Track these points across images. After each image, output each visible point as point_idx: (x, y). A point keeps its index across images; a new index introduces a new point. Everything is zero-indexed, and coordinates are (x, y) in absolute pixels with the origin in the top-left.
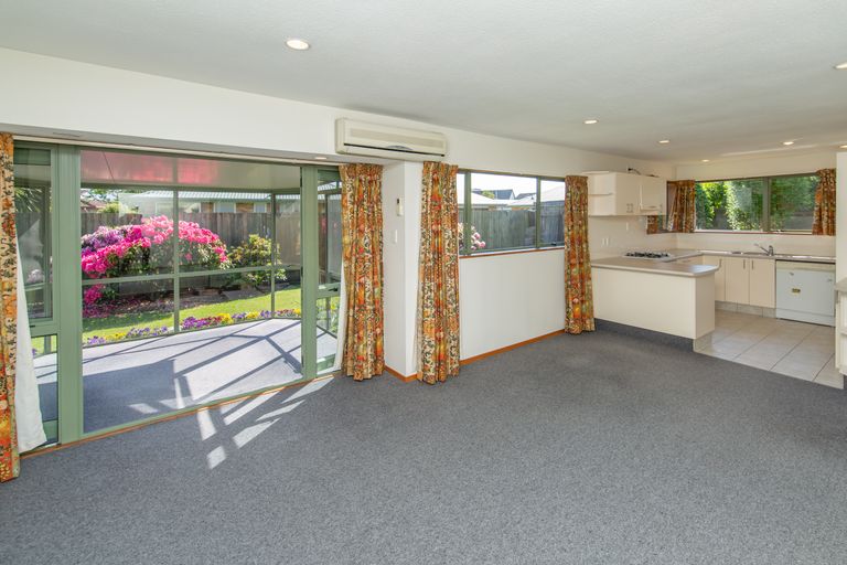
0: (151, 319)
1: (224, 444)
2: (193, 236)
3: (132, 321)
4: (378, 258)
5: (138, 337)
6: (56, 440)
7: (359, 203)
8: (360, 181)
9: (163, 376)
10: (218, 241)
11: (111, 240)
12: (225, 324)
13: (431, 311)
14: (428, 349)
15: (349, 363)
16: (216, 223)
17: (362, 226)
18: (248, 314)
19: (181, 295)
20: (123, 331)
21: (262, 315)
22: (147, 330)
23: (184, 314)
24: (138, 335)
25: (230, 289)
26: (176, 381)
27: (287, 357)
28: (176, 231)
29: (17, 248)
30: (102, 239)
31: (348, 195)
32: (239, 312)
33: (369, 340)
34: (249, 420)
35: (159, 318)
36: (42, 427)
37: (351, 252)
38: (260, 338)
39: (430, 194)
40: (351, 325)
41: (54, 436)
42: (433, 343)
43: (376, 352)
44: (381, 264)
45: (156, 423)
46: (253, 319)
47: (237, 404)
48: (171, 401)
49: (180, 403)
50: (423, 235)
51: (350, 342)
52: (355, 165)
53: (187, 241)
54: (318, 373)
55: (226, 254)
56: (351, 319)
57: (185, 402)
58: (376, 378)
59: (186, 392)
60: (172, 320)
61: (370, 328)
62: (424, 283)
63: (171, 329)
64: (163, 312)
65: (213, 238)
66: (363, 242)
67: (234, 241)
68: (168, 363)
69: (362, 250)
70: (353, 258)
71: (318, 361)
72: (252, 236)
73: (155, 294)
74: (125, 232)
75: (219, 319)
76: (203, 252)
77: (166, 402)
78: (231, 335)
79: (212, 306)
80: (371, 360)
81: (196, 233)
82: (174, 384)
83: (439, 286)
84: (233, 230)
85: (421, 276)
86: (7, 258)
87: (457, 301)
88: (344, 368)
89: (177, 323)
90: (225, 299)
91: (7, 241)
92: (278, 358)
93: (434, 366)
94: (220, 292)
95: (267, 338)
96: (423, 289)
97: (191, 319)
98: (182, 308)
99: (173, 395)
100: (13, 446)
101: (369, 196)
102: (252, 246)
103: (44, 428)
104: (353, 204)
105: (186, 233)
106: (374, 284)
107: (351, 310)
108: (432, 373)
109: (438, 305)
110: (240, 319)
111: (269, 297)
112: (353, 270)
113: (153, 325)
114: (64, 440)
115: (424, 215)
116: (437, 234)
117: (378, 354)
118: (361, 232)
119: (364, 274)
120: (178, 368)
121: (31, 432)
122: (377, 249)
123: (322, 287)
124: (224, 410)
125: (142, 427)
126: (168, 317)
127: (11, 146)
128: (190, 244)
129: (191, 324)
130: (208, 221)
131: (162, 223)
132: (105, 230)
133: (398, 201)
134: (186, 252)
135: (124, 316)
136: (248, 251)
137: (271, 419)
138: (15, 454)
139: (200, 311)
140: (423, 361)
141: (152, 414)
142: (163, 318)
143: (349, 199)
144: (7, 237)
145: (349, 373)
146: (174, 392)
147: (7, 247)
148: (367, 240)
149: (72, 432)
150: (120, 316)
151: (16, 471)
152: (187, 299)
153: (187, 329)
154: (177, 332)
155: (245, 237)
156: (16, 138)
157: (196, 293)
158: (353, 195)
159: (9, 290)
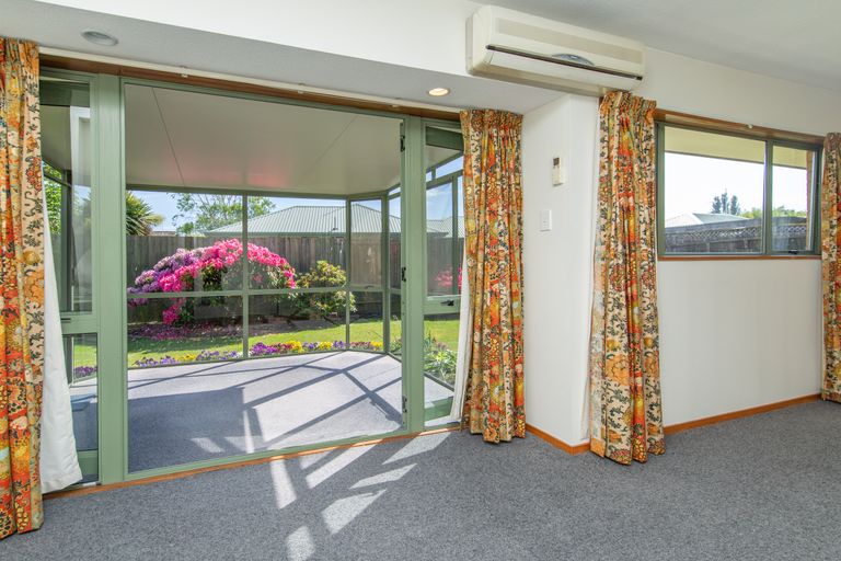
0: (221, 344)
1: (307, 522)
2: (263, 257)
3: (205, 344)
4: (517, 255)
5: (208, 360)
6: (95, 477)
7: (488, 169)
8: (491, 137)
9: (231, 408)
10: (286, 264)
11: (188, 262)
12: (295, 353)
13: (620, 340)
14: (616, 404)
15: (474, 413)
16: (284, 248)
17: (494, 205)
18: (320, 344)
19: (250, 322)
20: (194, 354)
21: (335, 345)
22: (217, 353)
23: (253, 341)
24: (208, 358)
25: (298, 319)
26: (245, 413)
27: (373, 397)
28: (245, 251)
29: (45, 205)
30: (178, 260)
31: (474, 158)
32: (310, 342)
33: (507, 381)
34: (339, 487)
35: (229, 343)
36: (76, 459)
37: (477, 245)
38: (336, 372)
39: (615, 143)
40: (476, 356)
41: (91, 471)
42: (625, 394)
43: (515, 401)
44: (521, 265)
45: (216, 470)
46: (325, 350)
47: (320, 456)
48: (237, 438)
49: (249, 445)
50: (604, 213)
51: (475, 381)
52: (483, 112)
53: (257, 263)
54: (427, 424)
55: (295, 279)
56: (476, 346)
57: (255, 443)
58: (518, 441)
59: (256, 430)
60: (241, 346)
61: (507, 361)
62: (606, 293)
63: (240, 354)
64: (235, 338)
65: (282, 261)
66: (497, 229)
67: (302, 268)
68: (236, 391)
69: (495, 242)
70: (480, 255)
71: (426, 406)
72: (319, 262)
73: (227, 319)
74: (200, 254)
75: (289, 346)
76: (272, 275)
77: (232, 439)
78: (303, 366)
79: (281, 335)
80: (509, 412)
81: (266, 255)
82: (242, 417)
83: (630, 300)
84: (300, 255)
85: (600, 280)
86: (32, 219)
87: (655, 329)
88: (466, 422)
89: (245, 349)
90: (294, 329)
91: (32, 196)
92: (362, 398)
93: (628, 434)
94: (289, 322)
95: (345, 371)
96: (605, 304)
97: (260, 345)
98: (251, 335)
99: (241, 433)
100: (33, 484)
101: (504, 160)
102: (320, 273)
103: (80, 461)
104: (480, 171)
105: (256, 254)
106: (512, 294)
107: (477, 333)
108: (624, 445)
109: (631, 331)
110: (312, 349)
111: (343, 327)
112: (480, 273)
113: (222, 350)
114: (105, 479)
115: (605, 181)
116: (627, 211)
117: (517, 405)
118: (493, 213)
119: (498, 278)
120: (247, 398)
121: (60, 464)
122: (515, 243)
123: (430, 298)
124: (305, 463)
125: (198, 473)
126: (238, 343)
127: (36, 63)
128: (260, 266)
129: (260, 351)
130: (277, 246)
131: (233, 245)
132: (182, 252)
133: (556, 161)
134: (255, 275)
135: (199, 339)
136: (316, 278)
137: (373, 489)
138: (35, 496)
139: (270, 339)
140: (604, 422)
141: (214, 455)
142: (234, 343)
143: (474, 163)
144: (33, 191)
145: (474, 430)
146: (241, 428)
147: (33, 204)
148: (502, 227)
149: (114, 468)
150: (194, 339)
151: (36, 521)
152: (257, 327)
153: (256, 355)
154: (245, 358)
155: (313, 262)
156: (43, 50)
157: (265, 321)
158: (480, 158)
159: (35, 264)
